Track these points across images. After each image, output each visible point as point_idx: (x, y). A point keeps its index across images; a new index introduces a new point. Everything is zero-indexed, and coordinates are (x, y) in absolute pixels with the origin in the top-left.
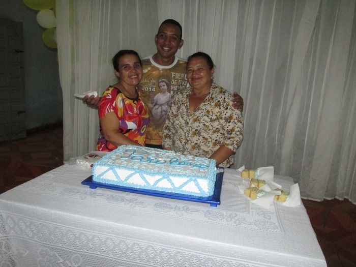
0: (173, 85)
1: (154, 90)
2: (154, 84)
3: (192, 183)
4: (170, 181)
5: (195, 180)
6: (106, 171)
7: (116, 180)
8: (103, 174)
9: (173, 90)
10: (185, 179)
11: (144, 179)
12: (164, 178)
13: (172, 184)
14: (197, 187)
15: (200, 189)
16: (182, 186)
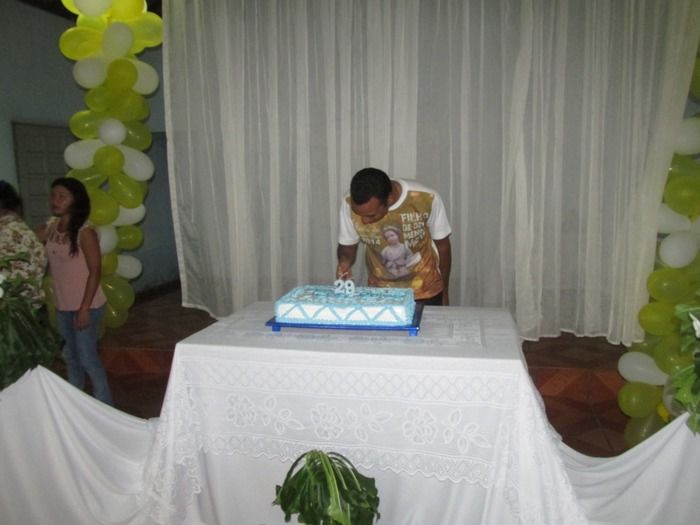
0: (407, 232)
1: (378, 242)
2: (377, 234)
3: (388, 311)
4: (363, 312)
5: (390, 309)
6: (292, 309)
7: (303, 317)
8: (288, 312)
9: (407, 239)
10: (379, 309)
11: (334, 312)
12: (356, 309)
13: (366, 315)
14: (393, 316)
15: (397, 318)
16: (376, 317)
